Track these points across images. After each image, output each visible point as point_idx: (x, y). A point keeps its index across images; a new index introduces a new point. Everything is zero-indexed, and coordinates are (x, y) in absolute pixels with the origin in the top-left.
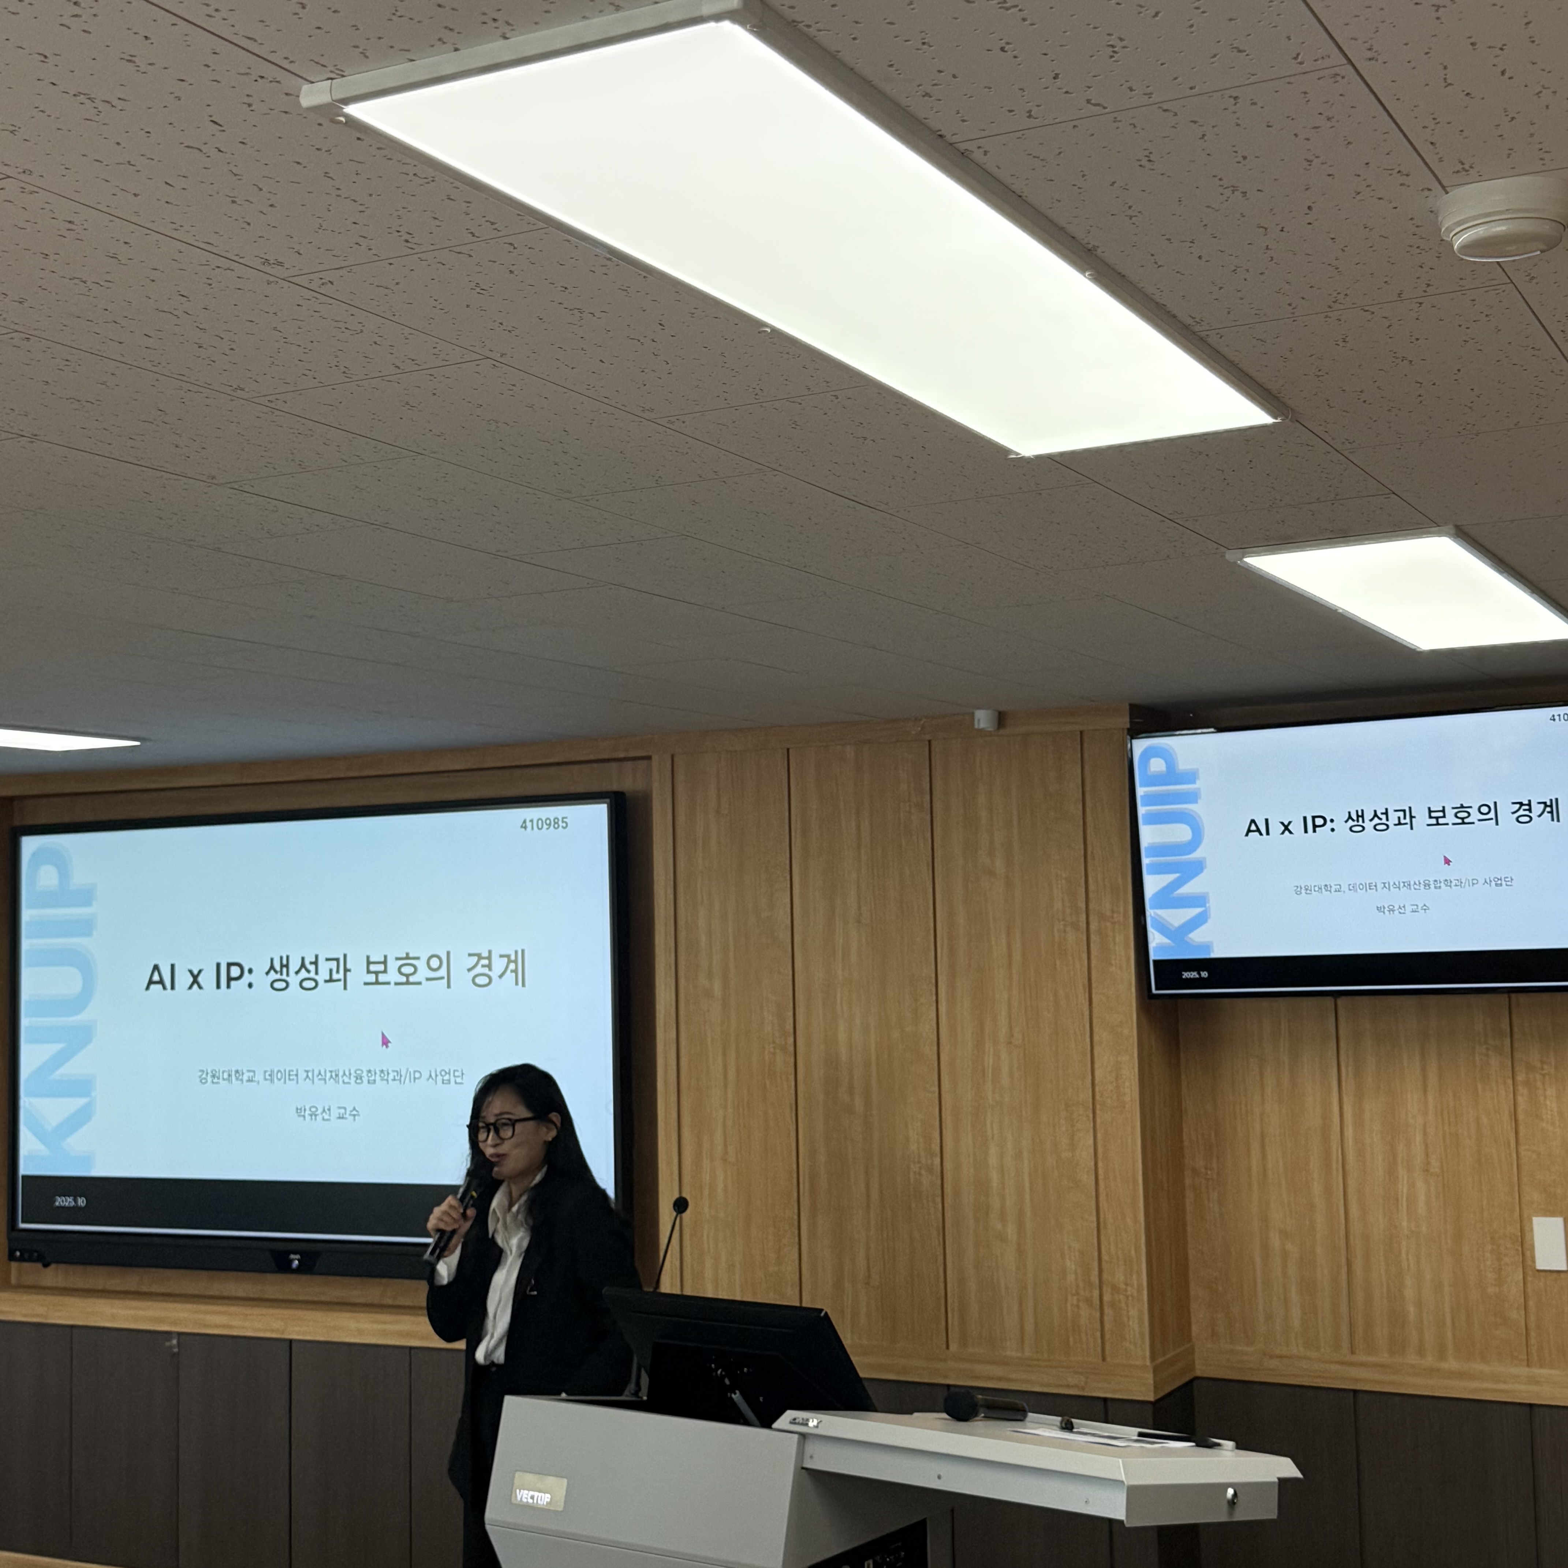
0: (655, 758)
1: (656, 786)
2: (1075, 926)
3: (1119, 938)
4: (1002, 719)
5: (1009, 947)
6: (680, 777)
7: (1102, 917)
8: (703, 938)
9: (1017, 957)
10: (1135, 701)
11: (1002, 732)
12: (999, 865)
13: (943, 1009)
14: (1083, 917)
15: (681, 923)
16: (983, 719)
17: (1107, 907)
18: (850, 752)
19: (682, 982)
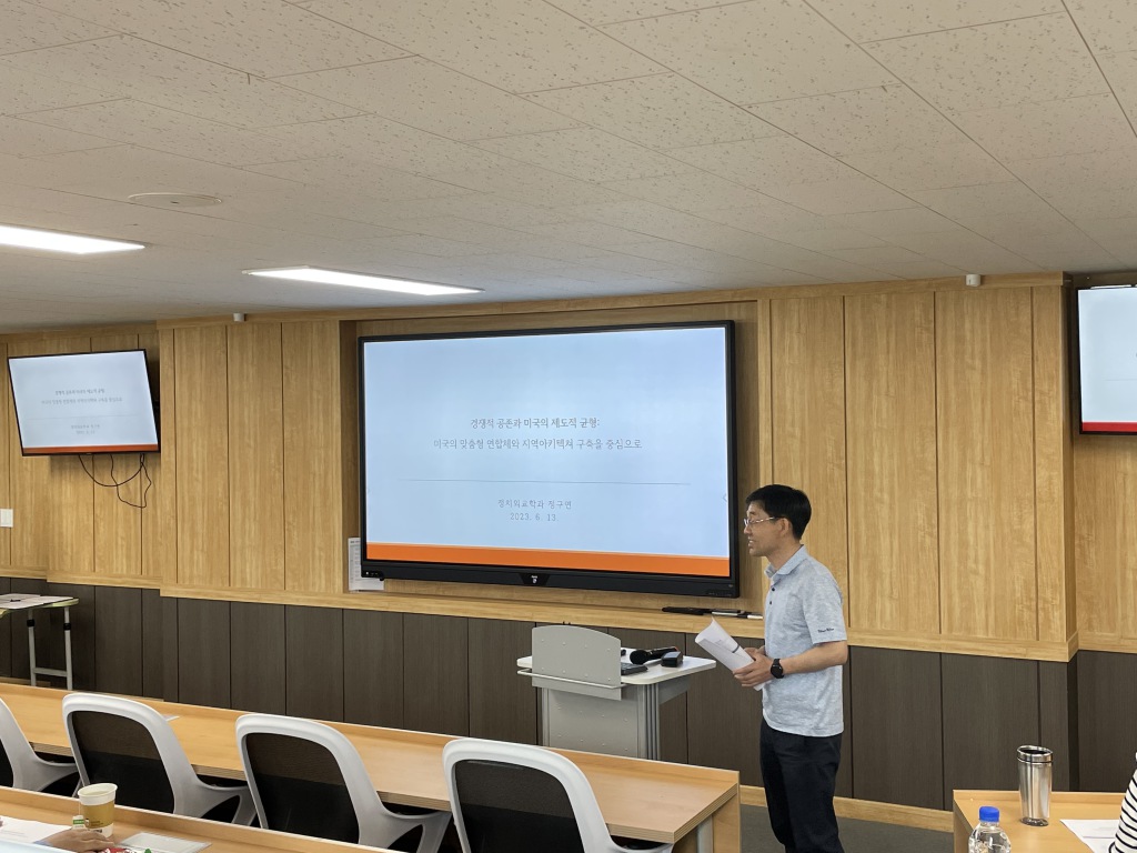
0: (760, 302)
1: (760, 317)
2: (1026, 399)
3: (1053, 406)
4: (982, 279)
5: (983, 410)
6: (775, 312)
7: (1042, 393)
8: (789, 404)
9: (988, 416)
10: (1067, 269)
11: (982, 287)
12: (978, 363)
13: (940, 444)
14: (1030, 393)
15: (775, 395)
16: (972, 280)
17: (1046, 387)
18: (883, 298)
19: (775, 429)
